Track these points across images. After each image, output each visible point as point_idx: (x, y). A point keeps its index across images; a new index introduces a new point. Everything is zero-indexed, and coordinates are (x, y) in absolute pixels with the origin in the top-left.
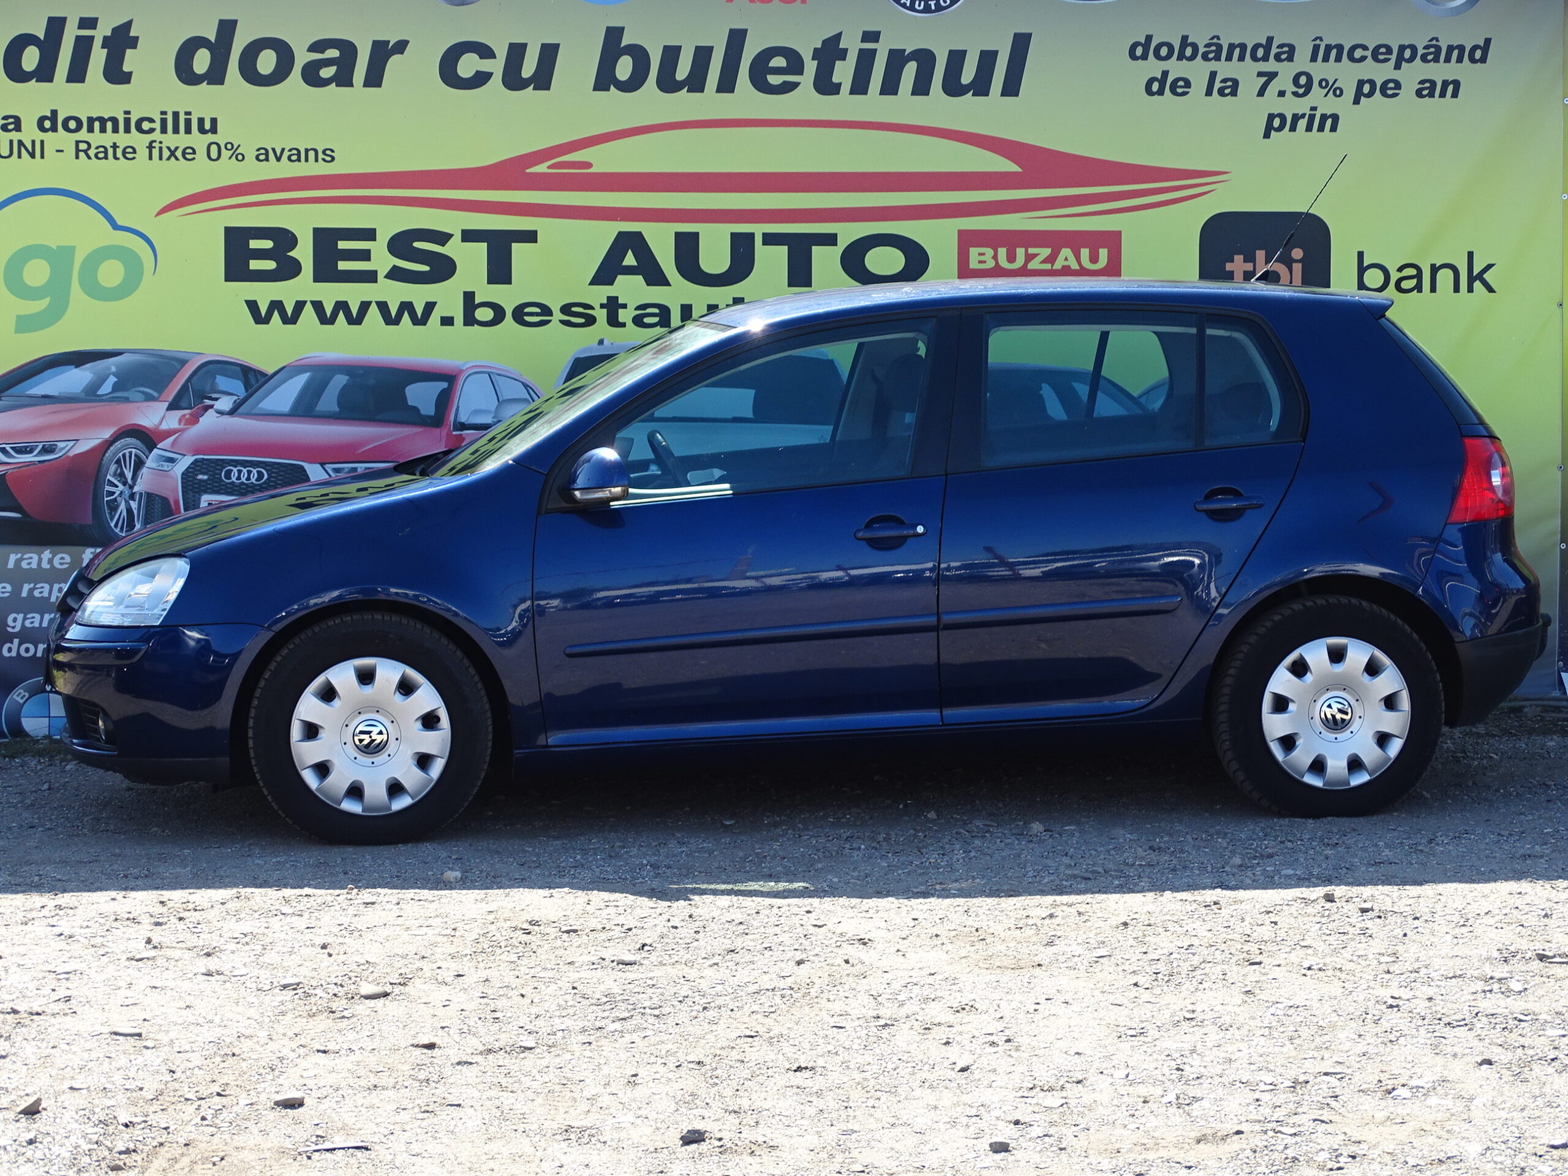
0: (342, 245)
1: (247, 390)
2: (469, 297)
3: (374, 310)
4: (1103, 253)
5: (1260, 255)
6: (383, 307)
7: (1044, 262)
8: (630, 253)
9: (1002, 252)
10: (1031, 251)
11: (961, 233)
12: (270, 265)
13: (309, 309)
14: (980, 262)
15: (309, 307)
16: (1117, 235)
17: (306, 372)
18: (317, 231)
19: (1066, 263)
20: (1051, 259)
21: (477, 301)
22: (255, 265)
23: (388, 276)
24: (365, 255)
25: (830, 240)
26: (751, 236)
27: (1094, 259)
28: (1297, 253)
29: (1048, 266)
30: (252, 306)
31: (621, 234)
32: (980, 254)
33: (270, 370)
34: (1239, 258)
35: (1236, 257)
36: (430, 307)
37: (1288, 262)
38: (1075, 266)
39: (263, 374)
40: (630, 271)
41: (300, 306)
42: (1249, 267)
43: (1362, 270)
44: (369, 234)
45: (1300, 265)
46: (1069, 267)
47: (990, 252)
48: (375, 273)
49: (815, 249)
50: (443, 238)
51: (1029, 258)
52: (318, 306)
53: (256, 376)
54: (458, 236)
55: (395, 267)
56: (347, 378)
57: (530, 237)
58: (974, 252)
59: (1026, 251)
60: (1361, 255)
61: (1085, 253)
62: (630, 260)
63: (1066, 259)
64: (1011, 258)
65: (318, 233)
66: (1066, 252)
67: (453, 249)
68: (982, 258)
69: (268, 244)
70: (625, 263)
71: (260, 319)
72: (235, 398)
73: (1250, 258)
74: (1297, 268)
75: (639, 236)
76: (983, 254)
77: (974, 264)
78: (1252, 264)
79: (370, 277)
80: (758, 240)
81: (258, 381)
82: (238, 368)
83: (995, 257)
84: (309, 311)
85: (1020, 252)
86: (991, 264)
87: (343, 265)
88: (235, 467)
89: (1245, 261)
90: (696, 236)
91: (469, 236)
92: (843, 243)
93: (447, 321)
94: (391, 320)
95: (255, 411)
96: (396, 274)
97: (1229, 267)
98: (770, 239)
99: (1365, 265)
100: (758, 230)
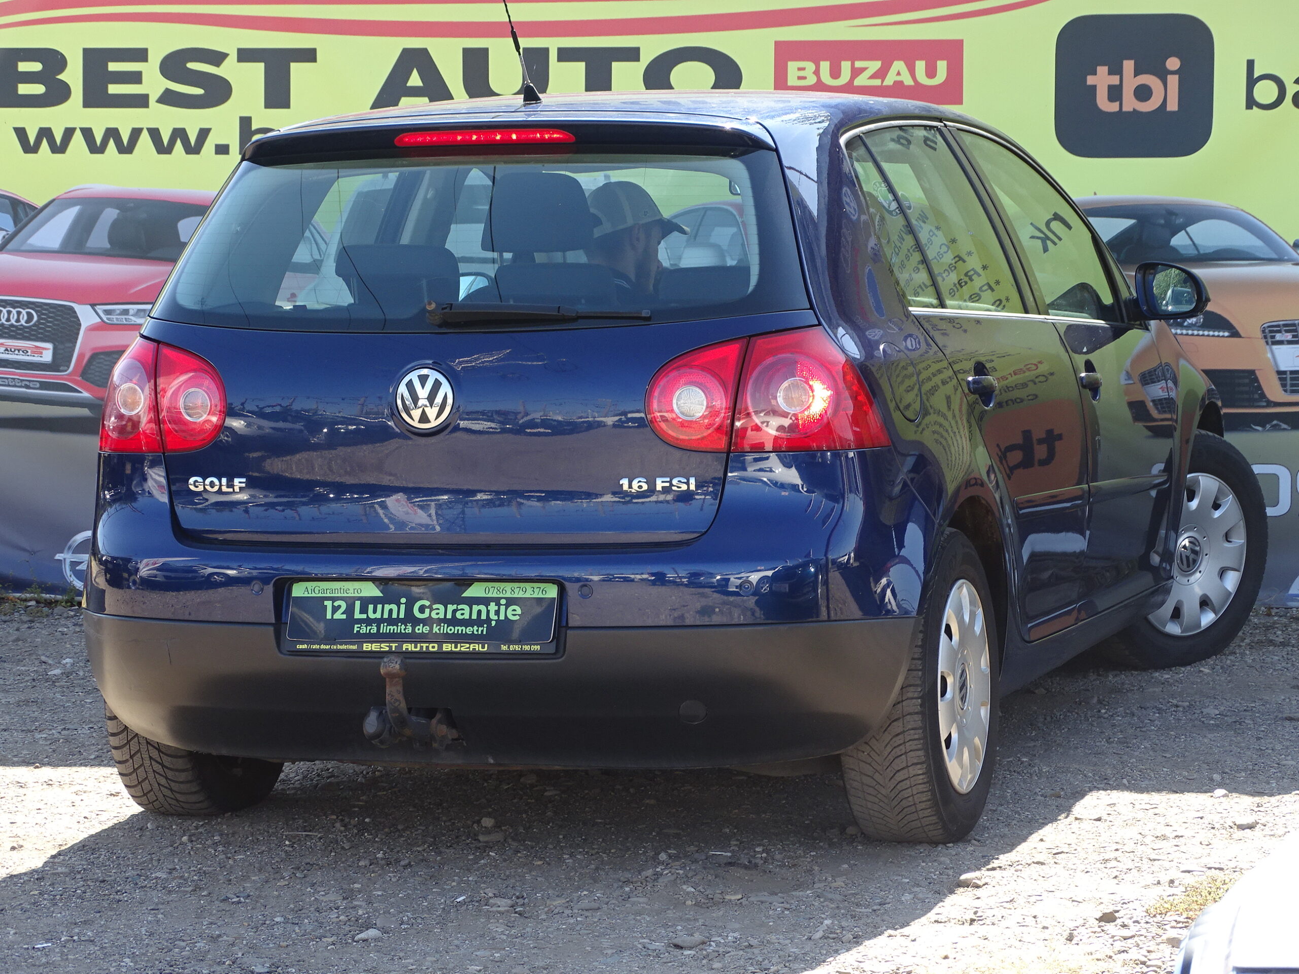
0: (113, 67)
1: (15, 224)
2: (245, 122)
3: (145, 137)
4: (942, 66)
5: (1129, 66)
6: (155, 134)
7: (873, 77)
8: (415, 72)
9: (825, 66)
10: (858, 64)
11: (778, 44)
12: (38, 89)
13: (78, 137)
14: (800, 78)
15: (78, 135)
16: (957, 46)
17: (74, 205)
18: (87, 52)
19: (899, 78)
20: (881, 74)
21: (254, 127)
22: (24, 89)
23: (161, 100)
24: (136, 78)
25: (632, 54)
26: (546, 51)
27: (931, 72)
28: (1173, 63)
29: (877, 82)
30: (21, 133)
31: (406, 52)
32: (800, 69)
33: (40, 204)
34: (1102, 70)
35: (1099, 68)
36: (204, 134)
37: (1163, 74)
38: (908, 81)
39: (33, 208)
40: (415, 92)
41: (69, 133)
42: (1115, 80)
43: (1251, 82)
44: (140, 55)
45: (1176, 77)
46: (901, 82)
47: (810, 66)
48: (146, 97)
49: (615, 65)
50: (217, 58)
51: (856, 72)
52: (88, 133)
53: (25, 208)
54: (233, 56)
55: (168, 92)
56: (118, 211)
57: (309, 55)
58: (792, 66)
59: (853, 65)
60: (1251, 64)
61: (920, 66)
62: (415, 80)
63: (899, 74)
64: (835, 73)
65: (88, 54)
66: (899, 66)
67: (229, 70)
68: (802, 73)
69: (36, 67)
70: (410, 83)
71: (29, 148)
72: (4, 233)
73: (1116, 70)
74: (1173, 81)
75: (424, 52)
76: (803, 69)
77: (792, 81)
78: (1118, 77)
79: (141, 101)
80: (553, 55)
81: (27, 215)
82: (7, 201)
83: (817, 72)
84: (78, 139)
85: (846, 66)
86: (812, 80)
87: (114, 89)
88: (5, 307)
89: (1110, 73)
90: (485, 51)
91: (245, 55)
92: (646, 58)
93: (222, 149)
94: (163, 149)
95: (23, 248)
96: (168, 98)
97: (1091, 80)
98: (565, 55)
99: (1256, 75)
100: (553, 44)
